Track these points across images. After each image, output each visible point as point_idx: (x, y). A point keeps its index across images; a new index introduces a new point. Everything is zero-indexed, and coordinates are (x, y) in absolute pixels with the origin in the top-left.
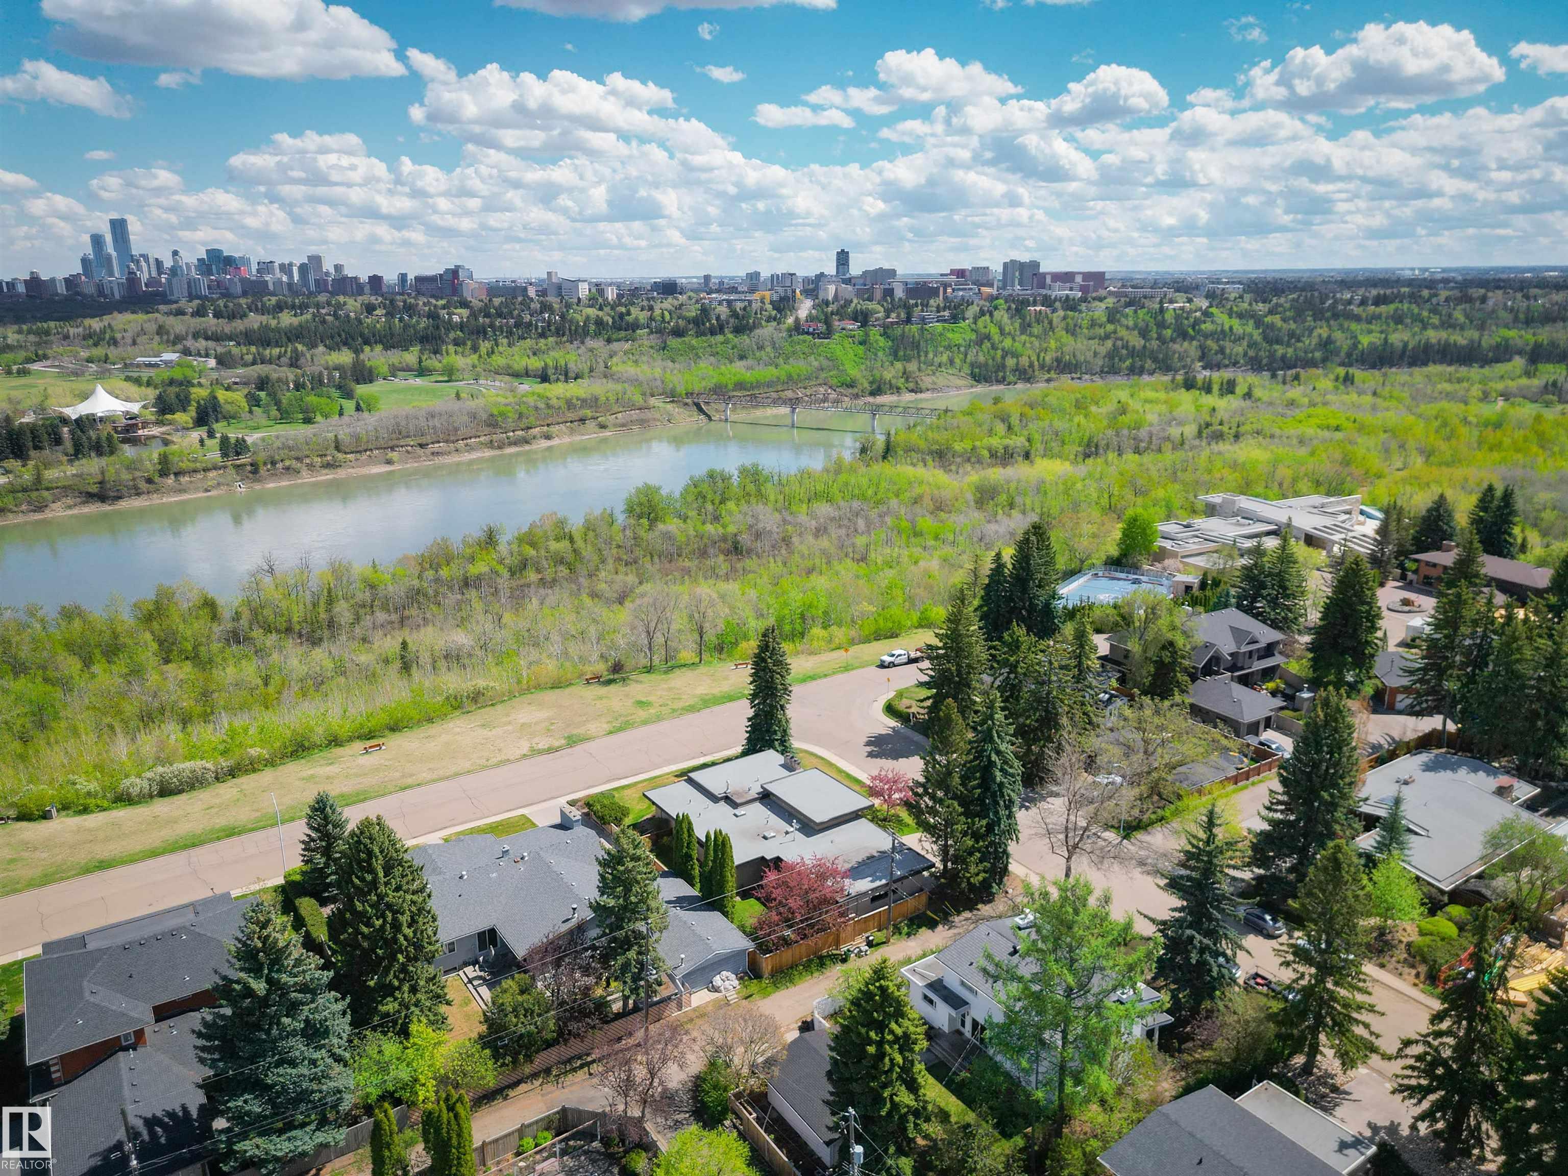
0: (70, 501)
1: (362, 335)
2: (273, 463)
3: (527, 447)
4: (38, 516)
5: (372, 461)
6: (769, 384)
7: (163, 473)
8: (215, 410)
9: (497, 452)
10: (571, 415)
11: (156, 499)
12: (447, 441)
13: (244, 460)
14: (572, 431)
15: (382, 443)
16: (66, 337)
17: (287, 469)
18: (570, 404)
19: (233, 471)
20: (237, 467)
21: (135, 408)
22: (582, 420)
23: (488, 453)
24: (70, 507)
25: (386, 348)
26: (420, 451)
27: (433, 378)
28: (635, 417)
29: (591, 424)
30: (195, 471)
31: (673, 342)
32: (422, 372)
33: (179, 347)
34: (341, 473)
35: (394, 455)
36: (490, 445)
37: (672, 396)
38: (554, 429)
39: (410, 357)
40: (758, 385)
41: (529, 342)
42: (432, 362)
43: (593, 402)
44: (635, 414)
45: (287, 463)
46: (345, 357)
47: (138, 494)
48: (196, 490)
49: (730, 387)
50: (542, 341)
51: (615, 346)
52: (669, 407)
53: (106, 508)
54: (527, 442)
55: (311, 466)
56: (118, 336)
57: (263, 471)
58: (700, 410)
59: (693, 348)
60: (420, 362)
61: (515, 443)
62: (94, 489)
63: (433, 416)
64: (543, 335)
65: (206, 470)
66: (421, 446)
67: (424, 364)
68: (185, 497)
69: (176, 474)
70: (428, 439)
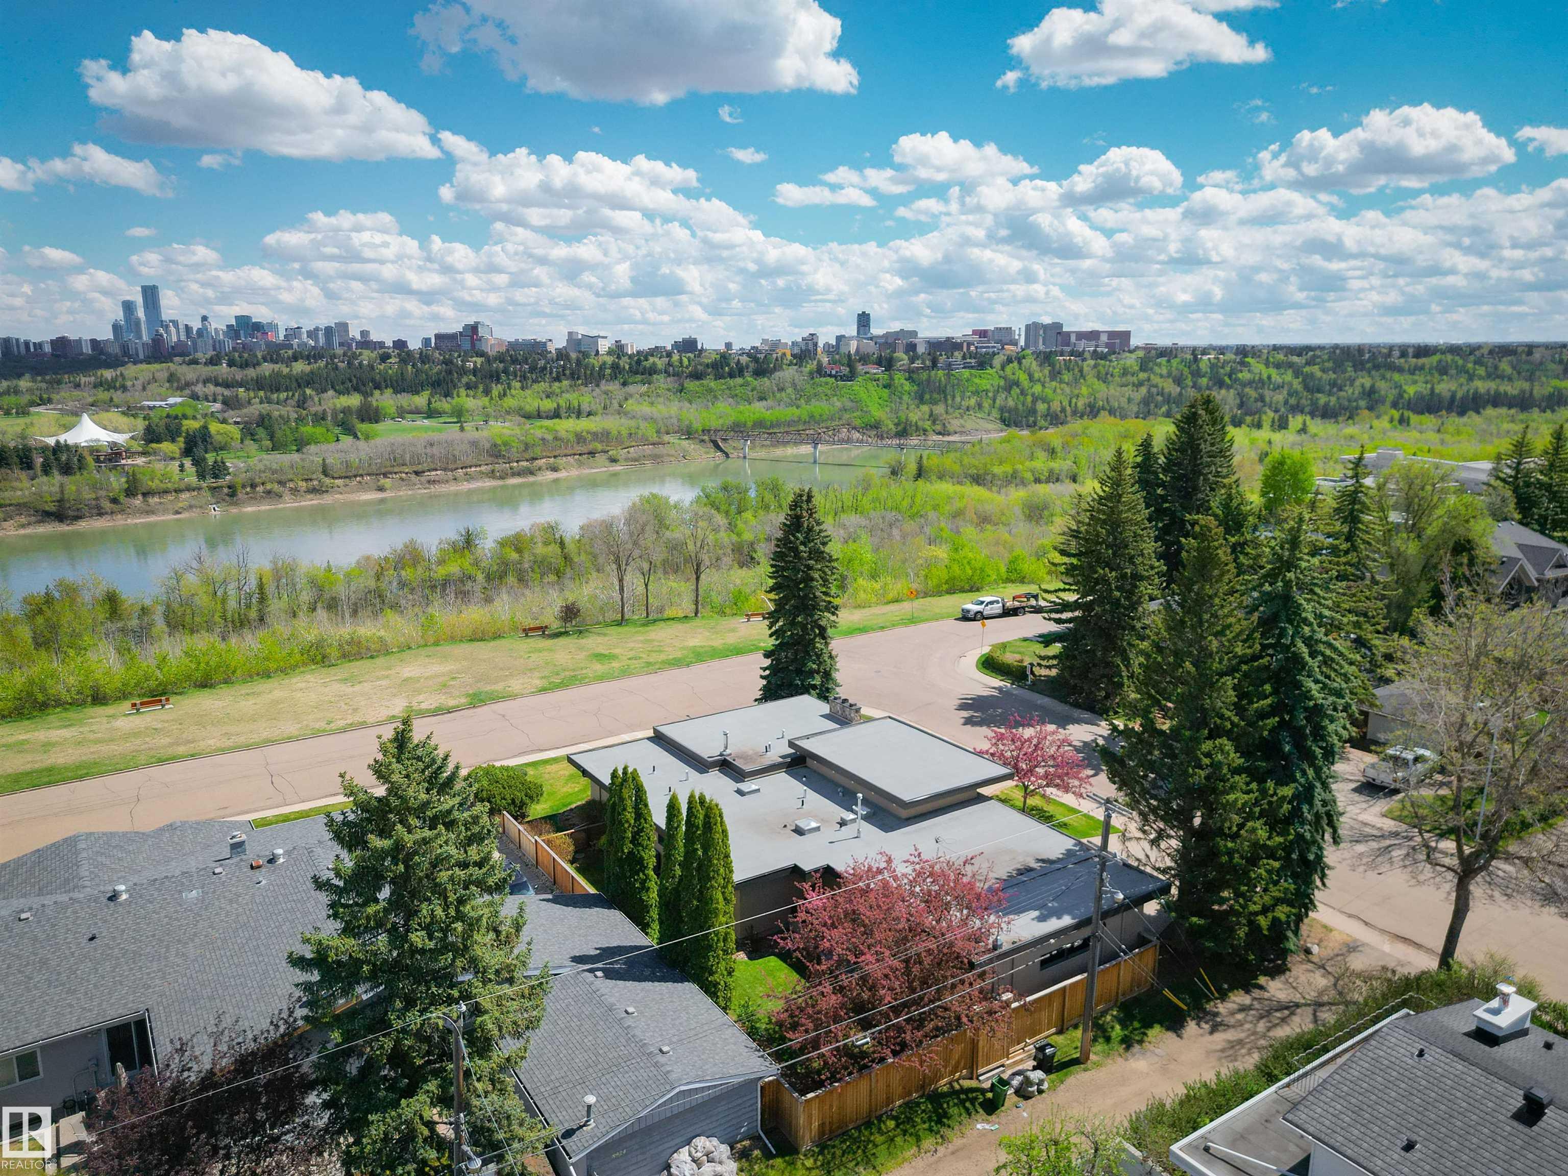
0: (23, 520)
1: (373, 380)
2: (253, 486)
3: (531, 479)
5: (362, 487)
6: (789, 424)
7: (130, 492)
8: (204, 440)
9: (500, 483)
10: (579, 449)
11: (120, 521)
12: (445, 470)
13: (222, 482)
14: (580, 464)
15: (374, 468)
16: (78, 385)
17: (269, 492)
18: (579, 438)
19: (209, 494)
21: (121, 438)
22: (592, 453)
23: (489, 483)
24: (23, 526)
25: (396, 392)
26: (414, 478)
27: (442, 420)
28: (648, 452)
29: (601, 459)
30: (166, 492)
31: (691, 385)
32: (431, 413)
33: (187, 392)
34: (327, 499)
35: (387, 482)
36: (492, 474)
37: (688, 433)
38: (562, 461)
39: (420, 400)
40: (778, 424)
41: (543, 386)
42: (443, 404)
43: (604, 436)
44: (648, 449)
45: (269, 486)
46: (354, 400)
47: (100, 514)
48: (166, 511)
49: (750, 424)
50: (557, 384)
51: (631, 389)
52: (685, 443)
53: (64, 528)
54: (532, 473)
55: (295, 491)
56: (129, 384)
57: (241, 495)
58: (718, 447)
59: (710, 390)
60: (430, 403)
61: (519, 474)
62: (51, 507)
63: (432, 445)
64: (558, 379)
65: (178, 491)
66: (417, 473)
67: (433, 406)
68: (152, 519)
69: (144, 495)
70: (425, 466)
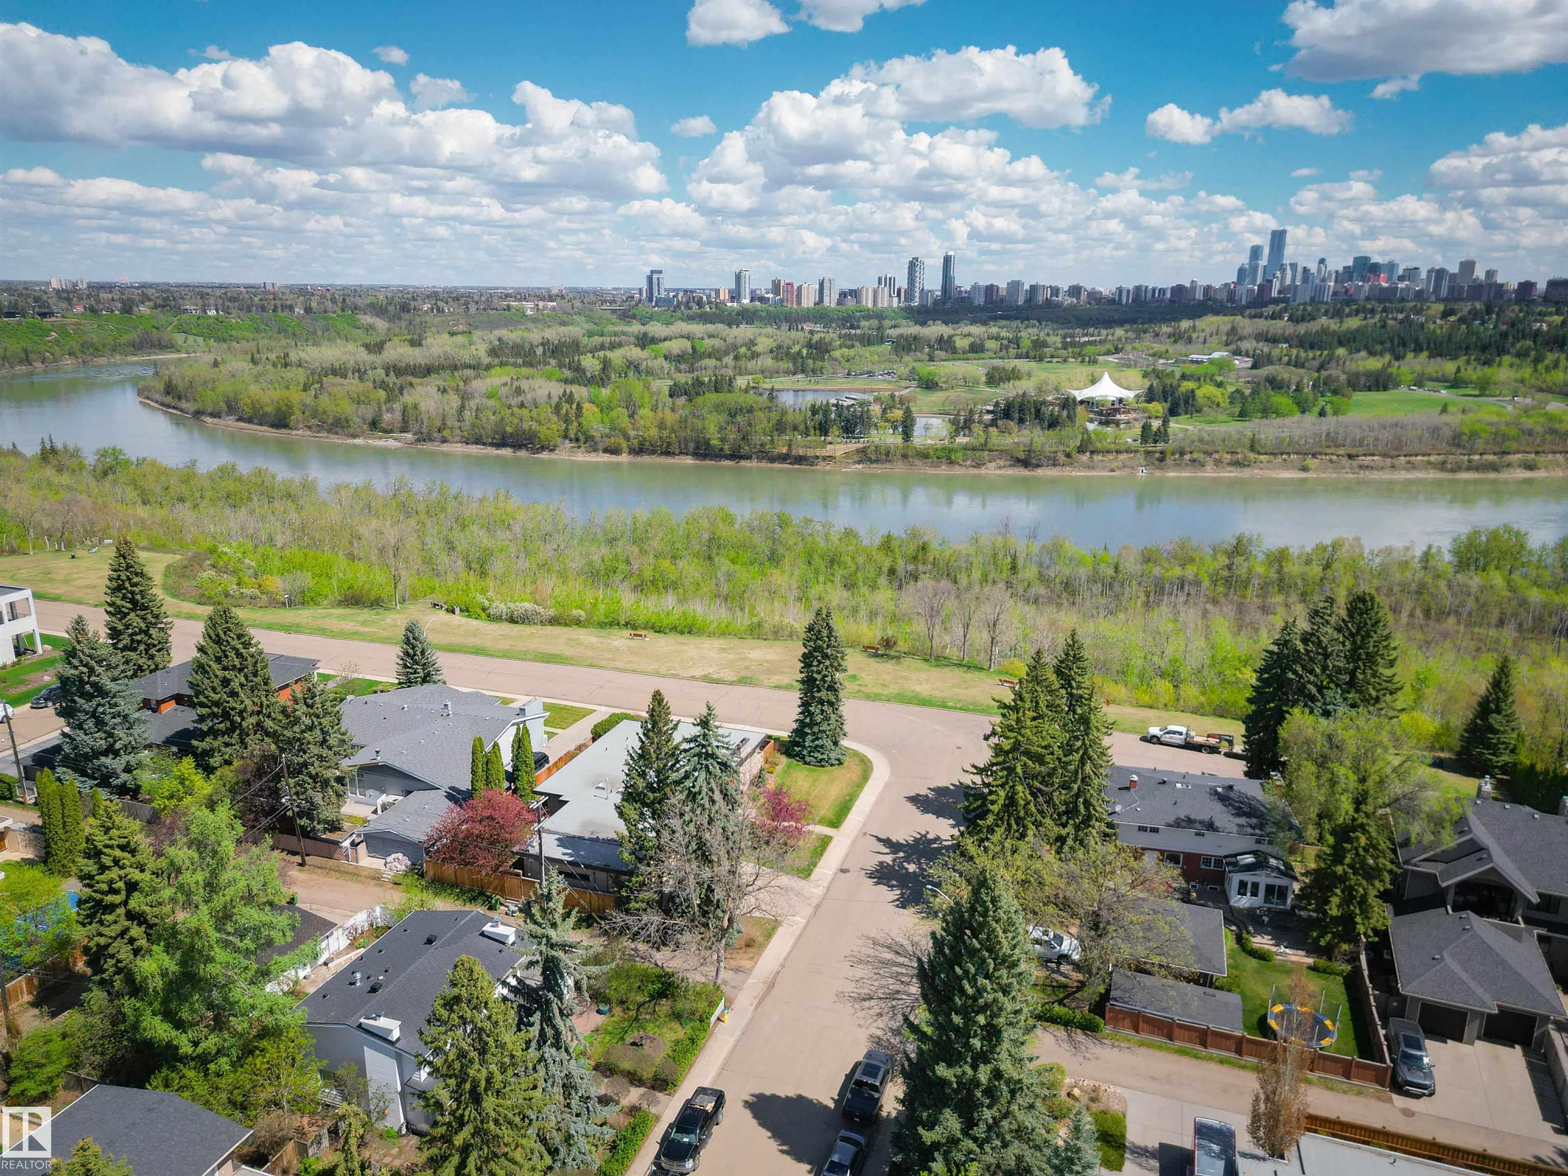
0: (1002, 463)
1: (1416, 341)
2: (1182, 454)
3: (1492, 475)
4: (975, 471)
5: (1285, 465)
7: (1081, 450)
9: (1448, 476)
11: (1068, 472)
12: (1384, 455)
13: (1160, 446)
16: (1157, 335)
17: (1194, 461)
19: (1143, 457)
20: (1148, 453)
21: (1129, 395)
23: (1433, 475)
24: (1000, 468)
25: (1431, 356)
26: (1345, 461)
27: (1461, 391)
30: (1109, 452)
32: (1455, 383)
33: (1233, 347)
34: (1246, 473)
35: (1311, 462)
36: (1441, 466)
38: (1543, 459)
39: (1449, 367)
42: (1473, 372)
45: (1195, 455)
46: (1374, 364)
47: (1054, 465)
48: (1104, 468)
53: (1025, 473)
54: (1494, 468)
55: (1218, 462)
57: (1169, 461)
60: (1458, 370)
61: (1477, 469)
62: (1022, 456)
65: (1118, 452)
66: (1350, 457)
67: (1463, 373)
68: (1092, 473)
69: (1092, 452)
70: (1360, 450)
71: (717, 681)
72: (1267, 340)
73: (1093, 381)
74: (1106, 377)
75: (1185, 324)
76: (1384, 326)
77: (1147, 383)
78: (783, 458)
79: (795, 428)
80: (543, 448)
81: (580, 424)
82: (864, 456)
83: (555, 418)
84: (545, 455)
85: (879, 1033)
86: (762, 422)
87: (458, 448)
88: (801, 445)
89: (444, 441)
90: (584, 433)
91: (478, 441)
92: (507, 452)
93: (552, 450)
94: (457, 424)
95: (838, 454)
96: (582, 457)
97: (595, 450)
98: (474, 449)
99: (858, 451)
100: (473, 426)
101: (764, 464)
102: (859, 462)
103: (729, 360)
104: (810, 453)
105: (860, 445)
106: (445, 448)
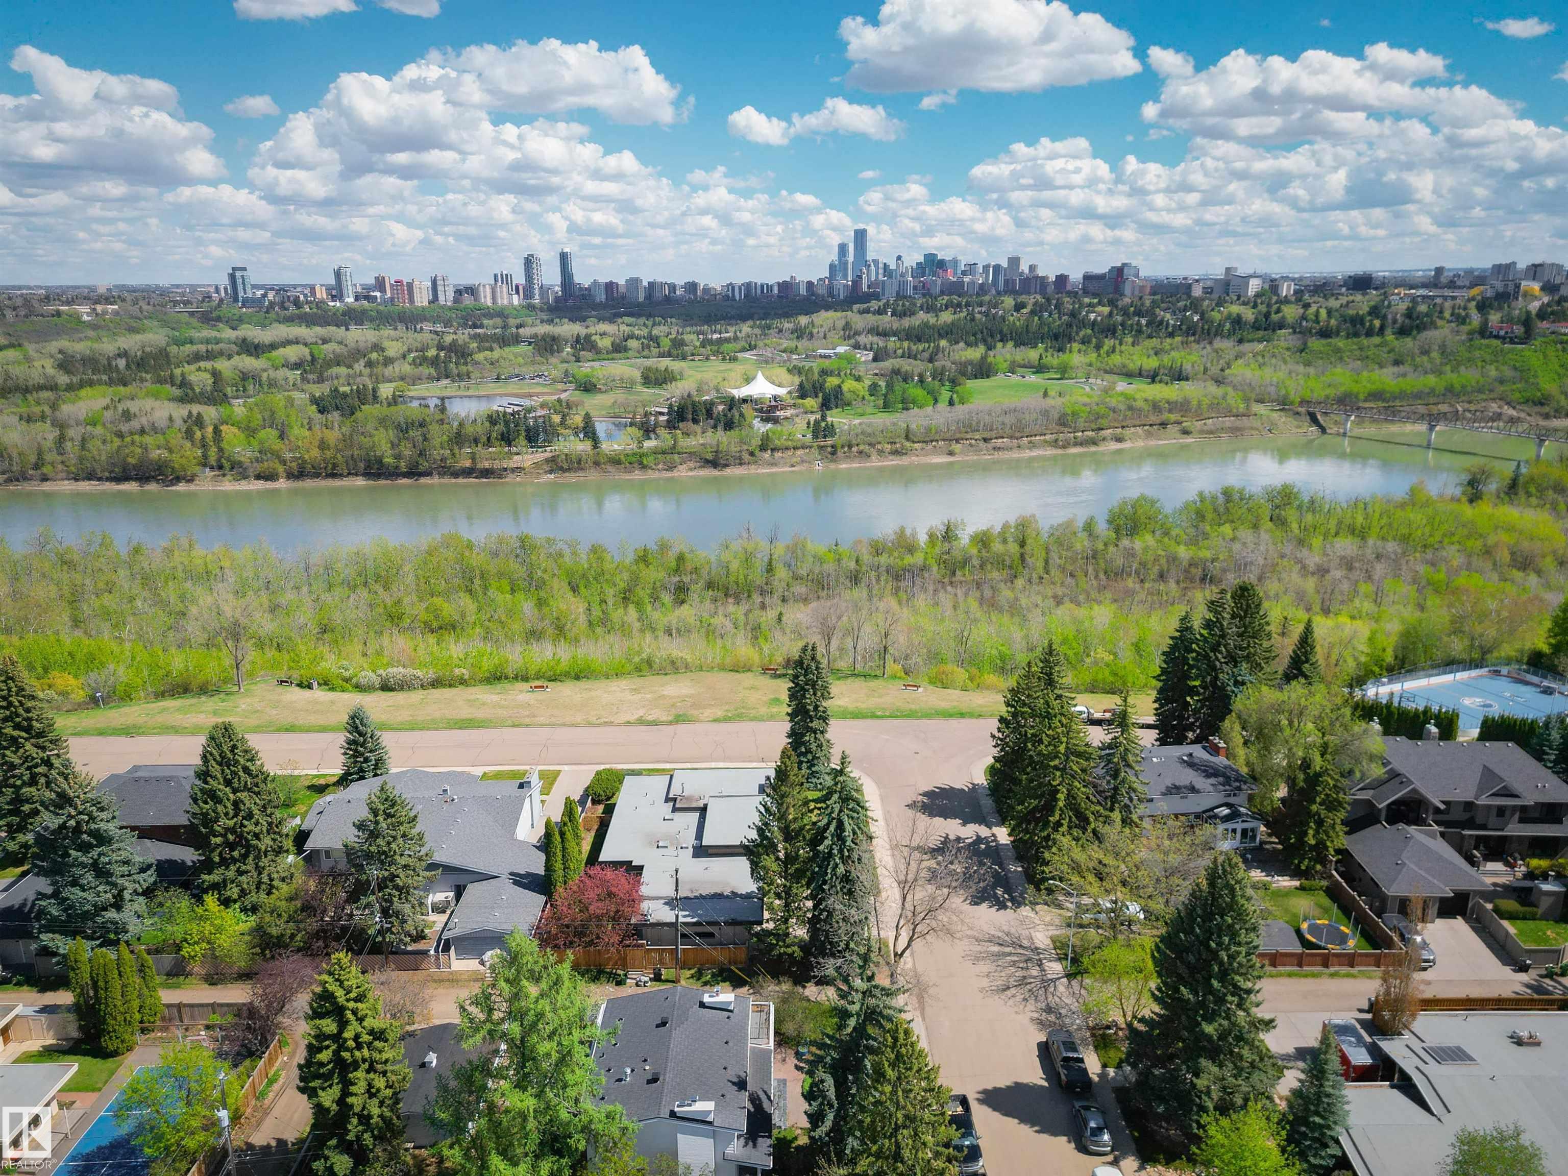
0: (692, 465)
1: (1001, 332)
2: (850, 446)
3: (1093, 449)
4: (668, 474)
5: (936, 451)
6: (1418, 396)
7: (763, 448)
8: (838, 398)
9: (1060, 451)
10: (1153, 419)
11: (753, 470)
12: (1011, 437)
13: (830, 441)
14: (1149, 435)
15: (948, 436)
16: (781, 331)
17: (861, 452)
18: (1156, 407)
19: (817, 451)
20: (821, 448)
21: (782, 392)
22: (1164, 425)
23: (1050, 452)
24: (691, 470)
25: (1016, 345)
26: (982, 444)
27: (1047, 375)
28: (1228, 424)
29: (1172, 429)
30: (787, 448)
31: (1316, 344)
32: (1040, 368)
33: (852, 341)
34: (904, 461)
35: (957, 447)
36: (1055, 444)
37: (1283, 404)
38: (1128, 432)
39: (1033, 355)
40: (1402, 395)
41: (1155, 342)
42: (1053, 359)
43: (1182, 407)
44: (1229, 421)
45: (861, 447)
46: (975, 354)
47: (740, 464)
48: (785, 464)
49: (1362, 397)
50: (1168, 340)
51: (1247, 347)
52: (1275, 415)
53: (715, 473)
54: (1094, 442)
55: (881, 452)
56: (815, 331)
57: (840, 453)
58: (1314, 420)
59: (1338, 350)
60: (1041, 358)
61: (1081, 444)
62: (710, 457)
64: (1171, 335)
65: (796, 448)
66: (985, 440)
67: (1044, 361)
68: (775, 470)
69: (773, 450)
70: (993, 434)
71: (655, 723)
72: (878, 334)
73: (748, 380)
74: (760, 376)
75: (803, 320)
76: (973, 320)
77: (797, 380)
78: (468, 472)
79: (476, 441)
80: (178, 479)
81: (221, 450)
82: (555, 465)
83: (188, 444)
84: (181, 487)
85: (1036, 1015)
86: (438, 436)
87: (67, 486)
88: (487, 457)
89: (45, 479)
90: (228, 460)
91: (91, 476)
92: (131, 487)
93: (190, 481)
94: (60, 458)
95: (527, 465)
96: (228, 485)
97: (246, 478)
98: (85, 486)
99: (547, 461)
100: (81, 459)
101: (446, 480)
102: (551, 472)
103: (359, 366)
104: (497, 465)
105: (548, 455)
106: (47, 487)
